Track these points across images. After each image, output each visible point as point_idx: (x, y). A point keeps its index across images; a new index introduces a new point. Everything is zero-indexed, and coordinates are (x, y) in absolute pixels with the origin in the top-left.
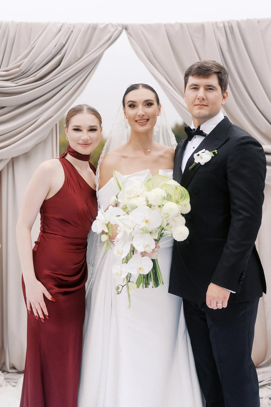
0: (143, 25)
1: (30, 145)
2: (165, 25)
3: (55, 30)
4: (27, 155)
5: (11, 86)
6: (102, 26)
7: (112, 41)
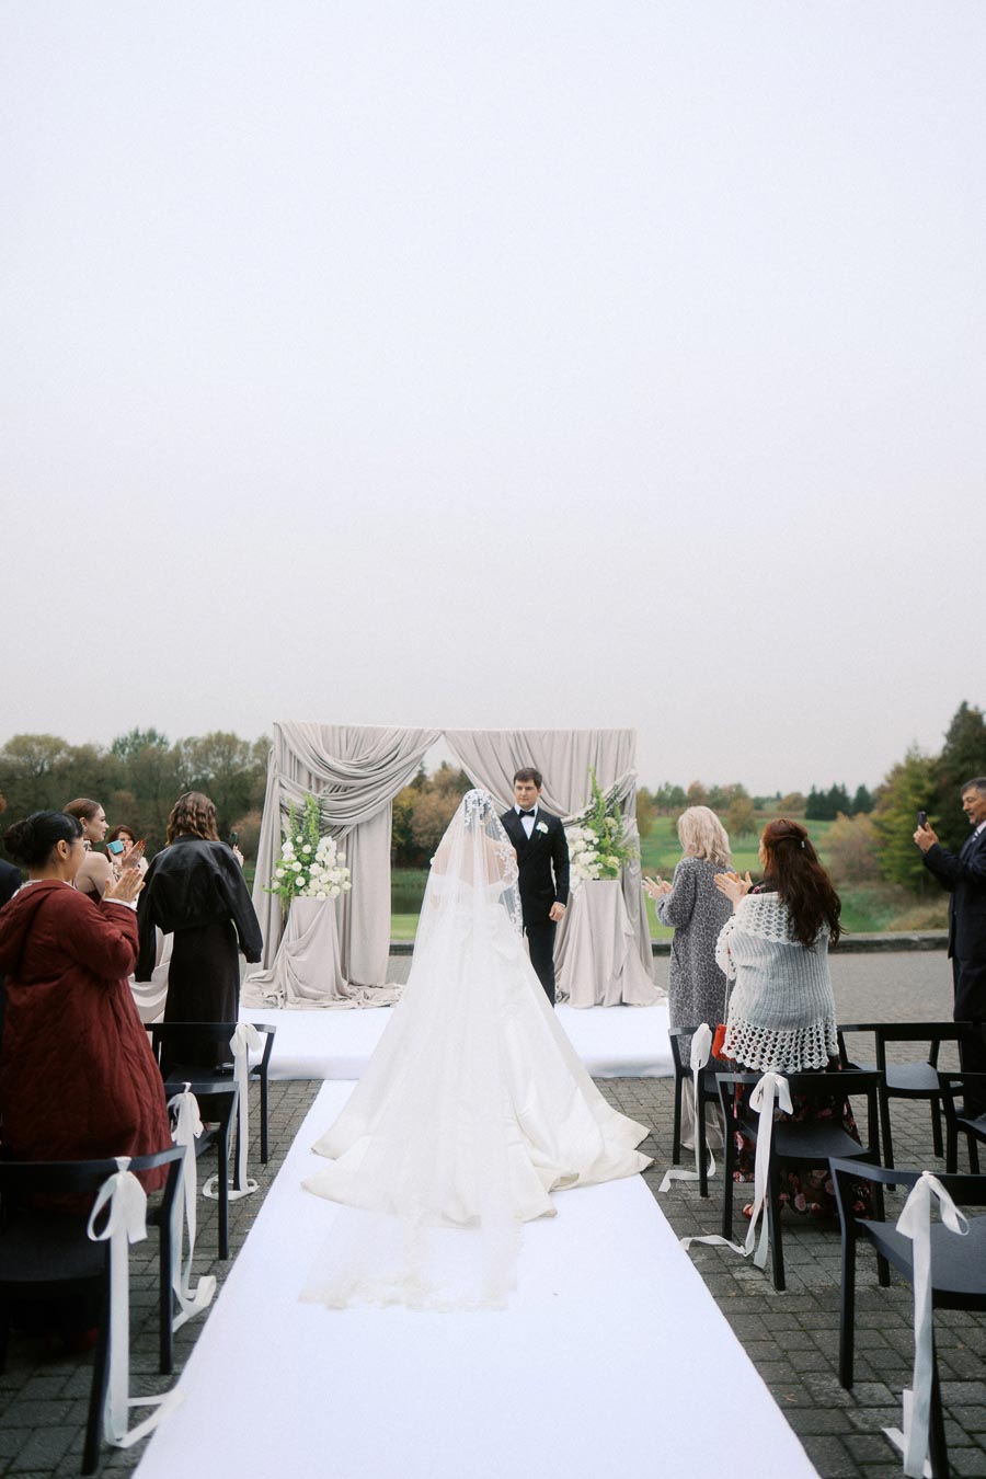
0: (459, 732)
1: (372, 815)
2: (473, 733)
3: (393, 733)
4: (369, 822)
5: (361, 772)
6: (426, 731)
7: (434, 741)
